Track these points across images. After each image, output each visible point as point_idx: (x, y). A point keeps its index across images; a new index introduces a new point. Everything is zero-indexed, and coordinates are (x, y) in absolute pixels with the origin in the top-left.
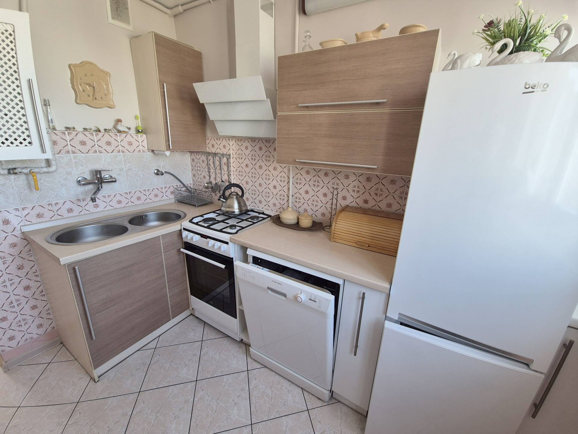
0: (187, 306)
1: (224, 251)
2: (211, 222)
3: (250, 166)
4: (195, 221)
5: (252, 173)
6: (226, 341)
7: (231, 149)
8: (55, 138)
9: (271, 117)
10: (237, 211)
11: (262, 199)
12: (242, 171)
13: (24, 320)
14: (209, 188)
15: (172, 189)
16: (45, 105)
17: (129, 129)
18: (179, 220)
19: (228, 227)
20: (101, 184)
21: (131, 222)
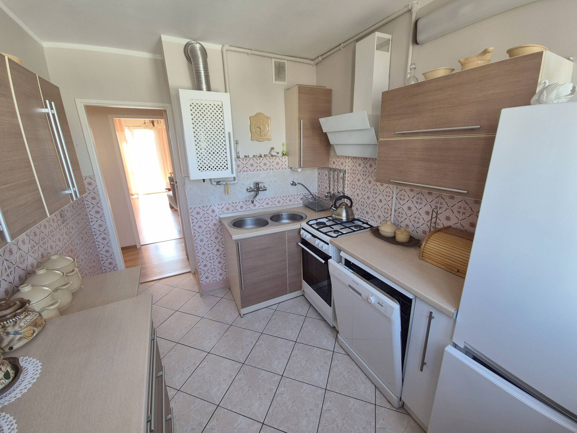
0: (300, 288)
1: (325, 249)
2: (322, 226)
3: (362, 181)
4: (310, 223)
5: (363, 187)
6: (323, 323)
7: (347, 166)
8: (239, 163)
9: (375, 141)
10: (344, 218)
11: (369, 211)
12: (354, 185)
13: (214, 268)
14: (328, 197)
15: (301, 196)
16: (236, 144)
17: (278, 153)
18: (302, 221)
19: (332, 231)
20: (258, 191)
21: (272, 218)
